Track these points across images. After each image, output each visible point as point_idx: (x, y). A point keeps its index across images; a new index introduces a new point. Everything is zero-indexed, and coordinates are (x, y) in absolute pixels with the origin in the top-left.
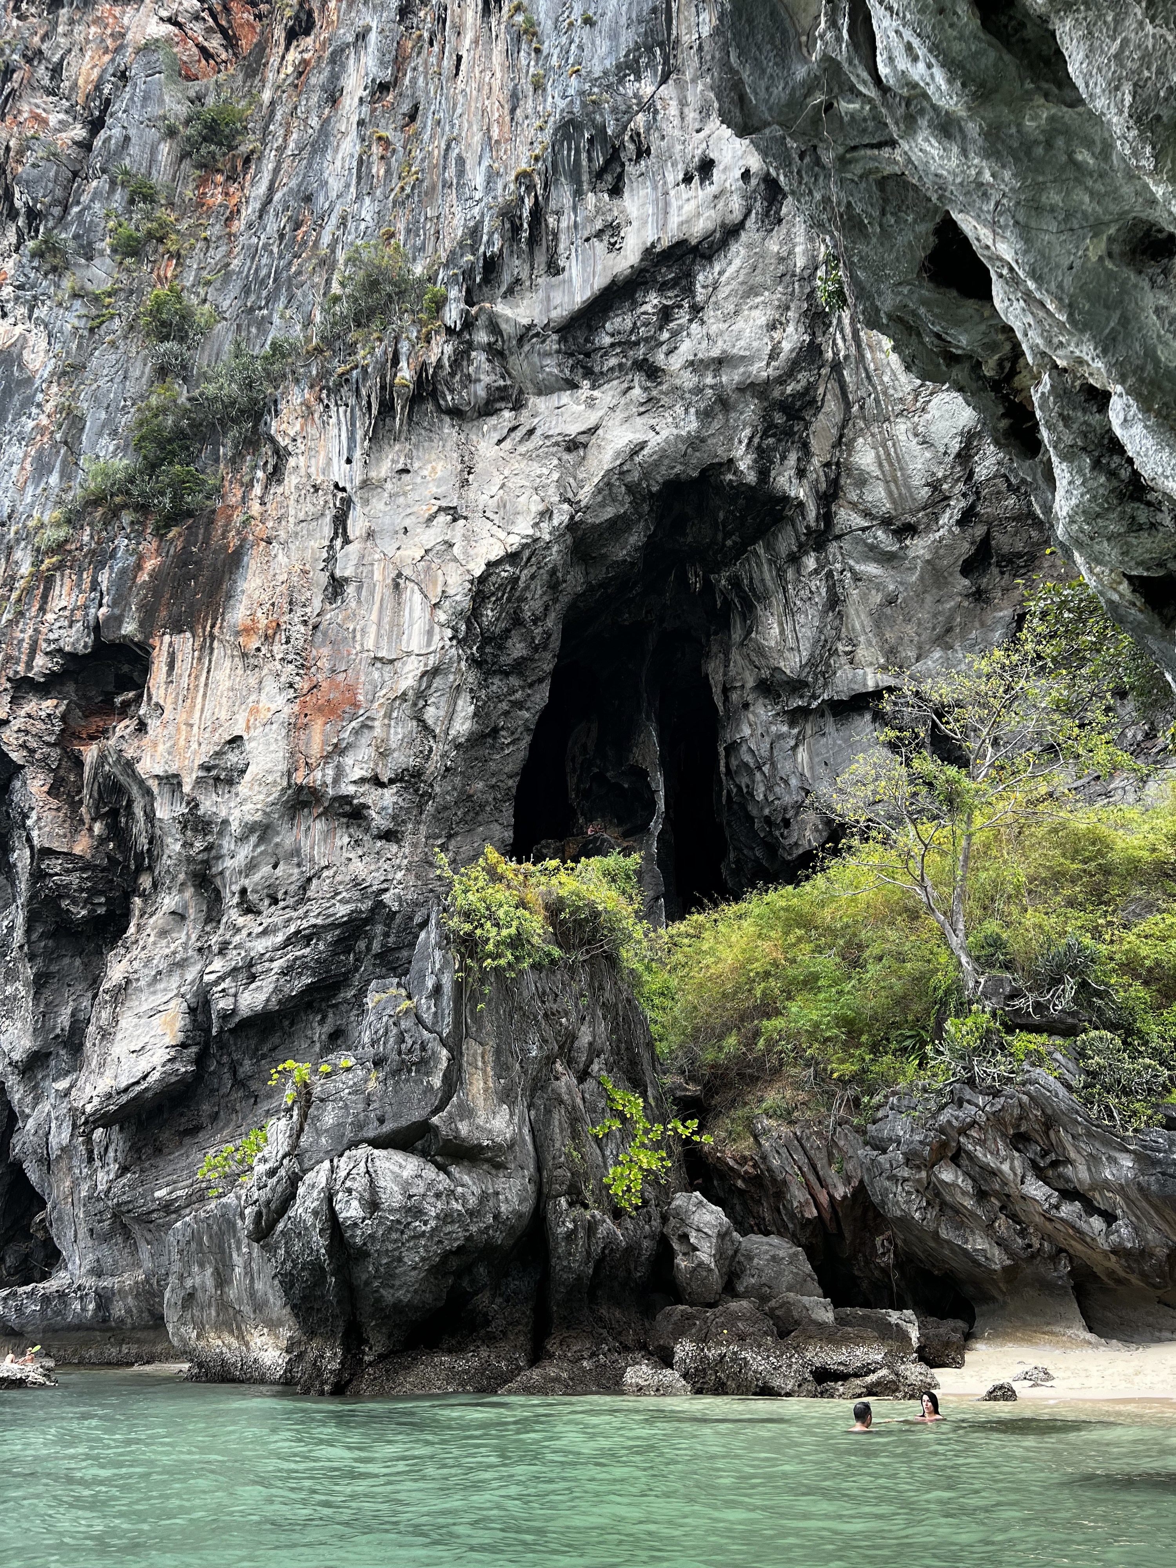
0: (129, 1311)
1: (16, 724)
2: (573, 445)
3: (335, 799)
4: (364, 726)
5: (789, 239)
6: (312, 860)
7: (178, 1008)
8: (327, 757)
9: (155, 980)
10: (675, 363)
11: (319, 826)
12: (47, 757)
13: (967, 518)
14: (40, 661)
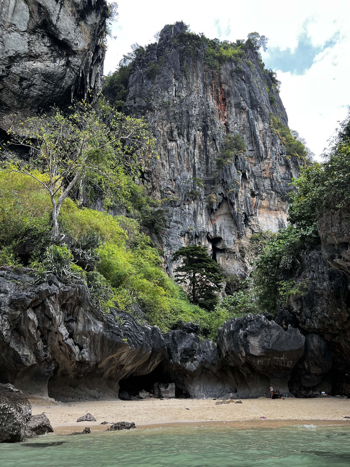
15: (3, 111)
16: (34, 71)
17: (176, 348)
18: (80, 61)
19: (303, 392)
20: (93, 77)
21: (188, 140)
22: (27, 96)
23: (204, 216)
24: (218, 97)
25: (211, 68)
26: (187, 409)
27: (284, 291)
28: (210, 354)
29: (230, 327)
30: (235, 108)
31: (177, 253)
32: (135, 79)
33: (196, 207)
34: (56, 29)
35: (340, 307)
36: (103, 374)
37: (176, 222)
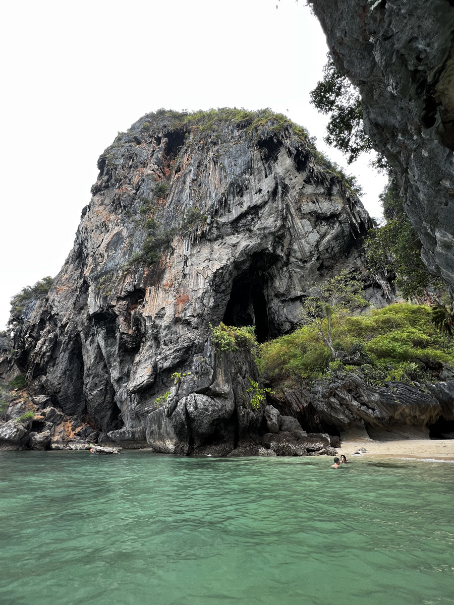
0: (139, 436)
1: (117, 306)
2: (234, 246)
3: (184, 320)
4: (190, 304)
5: (278, 204)
6: (179, 334)
7: (150, 367)
8: (183, 311)
9: (145, 361)
10: (255, 229)
11: (181, 326)
12: (124, 313)
13: (318, 259)
14: (123, 293)
18: (345, 215)
34: (323, 214)
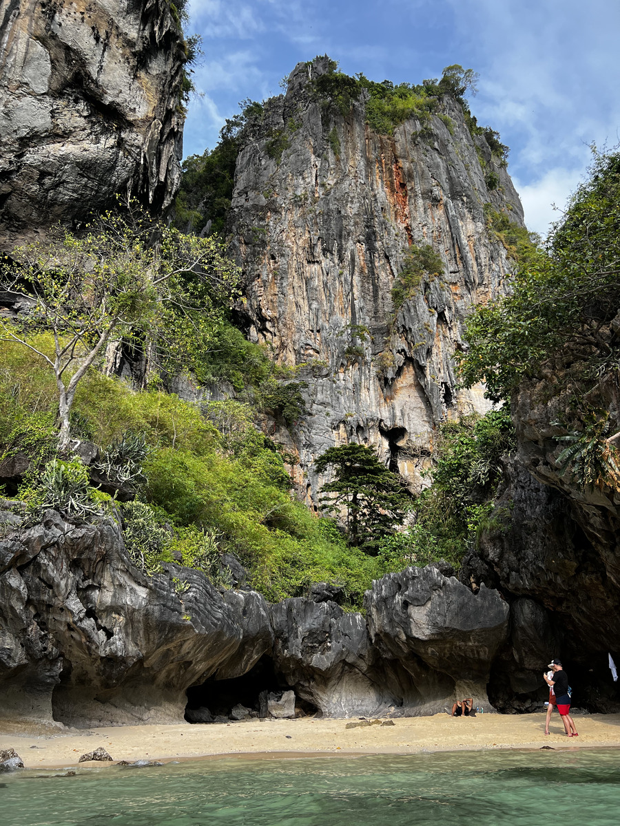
15: (14, 229)
16: (64, 159)
17: (293, 630)
18: (140, 138)
19: (516, 704)
20: (164, 164)
21: (341, 260)
22: (54, 202)
23: (372, 391)
24: (392, 183)
25: (378, 132)
26: (287, 737)
27: (476, 523)
28: (355, 638)
29: (382, 589)
30: (423, 198)
31: (322, 458)
32: (246, 159)
33: (357, 377)
34: (98, 86)
35: (563, 550)
36: (154, 678)
37: (322, 404)
